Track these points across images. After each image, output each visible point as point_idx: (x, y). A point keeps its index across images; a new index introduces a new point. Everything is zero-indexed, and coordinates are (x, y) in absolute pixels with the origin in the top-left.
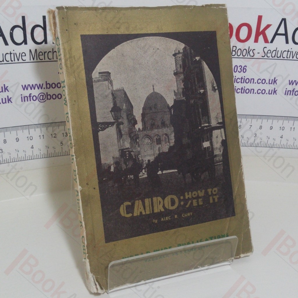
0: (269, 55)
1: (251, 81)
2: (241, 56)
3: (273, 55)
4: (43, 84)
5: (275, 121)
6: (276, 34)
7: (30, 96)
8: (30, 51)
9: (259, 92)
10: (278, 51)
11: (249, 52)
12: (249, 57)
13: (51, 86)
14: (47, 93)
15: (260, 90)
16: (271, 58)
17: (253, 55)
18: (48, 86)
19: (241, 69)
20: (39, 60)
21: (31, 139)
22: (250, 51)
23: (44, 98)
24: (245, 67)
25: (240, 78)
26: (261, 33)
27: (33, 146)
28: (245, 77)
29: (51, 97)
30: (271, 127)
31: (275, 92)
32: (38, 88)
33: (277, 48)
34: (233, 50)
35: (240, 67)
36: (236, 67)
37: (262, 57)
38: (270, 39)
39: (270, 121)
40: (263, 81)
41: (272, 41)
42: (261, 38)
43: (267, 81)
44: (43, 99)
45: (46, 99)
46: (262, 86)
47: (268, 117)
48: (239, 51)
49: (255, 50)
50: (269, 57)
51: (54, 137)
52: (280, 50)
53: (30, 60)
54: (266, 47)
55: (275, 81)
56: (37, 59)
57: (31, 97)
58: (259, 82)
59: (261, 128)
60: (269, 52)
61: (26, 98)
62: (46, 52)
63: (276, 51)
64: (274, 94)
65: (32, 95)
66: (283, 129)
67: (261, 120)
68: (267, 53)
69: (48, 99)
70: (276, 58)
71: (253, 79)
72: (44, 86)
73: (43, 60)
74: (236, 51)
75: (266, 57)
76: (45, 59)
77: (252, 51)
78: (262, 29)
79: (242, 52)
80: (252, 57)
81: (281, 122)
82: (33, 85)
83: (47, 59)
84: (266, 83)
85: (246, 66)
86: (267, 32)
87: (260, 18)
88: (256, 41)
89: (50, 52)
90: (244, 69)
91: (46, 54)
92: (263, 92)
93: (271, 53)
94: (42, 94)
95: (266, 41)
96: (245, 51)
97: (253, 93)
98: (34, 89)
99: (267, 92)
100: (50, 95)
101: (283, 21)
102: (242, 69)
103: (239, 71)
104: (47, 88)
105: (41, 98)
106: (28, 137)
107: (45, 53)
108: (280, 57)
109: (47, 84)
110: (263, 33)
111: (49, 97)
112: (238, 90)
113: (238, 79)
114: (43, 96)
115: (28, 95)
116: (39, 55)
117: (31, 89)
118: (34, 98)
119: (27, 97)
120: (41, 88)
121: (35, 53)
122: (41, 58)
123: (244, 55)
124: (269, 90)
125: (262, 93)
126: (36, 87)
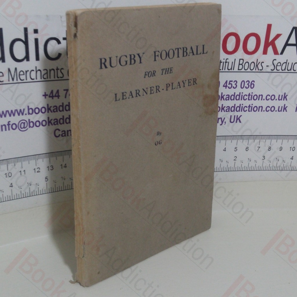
0: (279, 68)
1: (259, 97)
2: (249, 70)
3: (283, 69)
4: (24, 109)
5: (285, 141)
6: (287, 44)
7: (9, 124)
8: (9, 70)
9: (268, 110)
10: (289, 63)
11: (257, 66)
12: (257, 70)
13: (34, 111)
14: (29, 120)
15: (269, 107)
16: (281, 71)
17: (261, 69)
18: (31, 111)
19: (248, 84)
20: (19, 81)
21: (10, 175)
22: (258, 64)
23: (26, 126)
24: (253, 83)
25: (248, 94)
26: (270, 43)
27: (12, 184)
28: (252, 93)
29: (35, 124)
30: (281, 148)
31: (285, 109)
32: (19, 115)
33: (287, 60)
34: (240, 63)
35: (248, 82)
36: (243, 83)
37: (271, 70)
38: (279, 50)
39: (280, 141)
40: (272, 97)
41: (282, 53)
42: (270, 49)
43: (277, 97)
44: (24, 128)
45: (28, 127)
46: (270, 103)
47: (277, 137)
48: (247, 64)
49: (263, 62)
50: (279, 70)
51: (38, 172)
52: (290, 62)
53: (9, 81)
54: (276, 60)
55: (285, 97)
56: (17, 80)
57: (10, 126)
58: (268, 99)
59: (269, 150)
60: (279, 64)
61: (4, 127)
62: (28, 71)
63: (286, 63)
64: (284, 111)
65: (11, 123)
66: (293, 149)
67: (270, 140)
68: (277, 66)
69: (30, 127)
70: (286, 71)
71: (262, 95)
72: (26, 111)
73: (25, 81)
74: (243, 64)
75: (275, 70)
76: (26, 80)
77: (260, 64)
78: (271, 38)
79: (249, 66)
80: (261, 71)
81: (291, 141)
82: (12, 111)
83: (29, 80)
84: (275, 99)
85: (254, 81)
86: (277, 42)
87: (269, 27)
88: (265, 52)
89: (33, 70)
90: (251, 84)
91: (28, 73)
92: (272, 109)
93: (280, 65)
94: (24, 121)
95: (276, 52)
96: (253, 64)
97: (262, 111)
98: (14, 115)
99: (277, 109)
100: (32, 122)
101: (294, 30)
102: (250, 84)
103: (246, 87)
104: (29, 114)
105: (22, 126)
106: (6, 174)
107: (26, 72)
108: (291, 70)
109: (29, 109)
110: (273, 44)
111: (31, 124)
112: (246, 108)
113: (245, 96)
114: (24, 123)
115: (6, 123)
116: (20, 75)
117: (10, 116)
118: (14, 127)
119: (5, 125)
120: (23, 114)
121: (15, 73)
122: (22, 79)
123: (252, 68)
124: (279, 107)
125: (271, 111)
126: (16, 114)
